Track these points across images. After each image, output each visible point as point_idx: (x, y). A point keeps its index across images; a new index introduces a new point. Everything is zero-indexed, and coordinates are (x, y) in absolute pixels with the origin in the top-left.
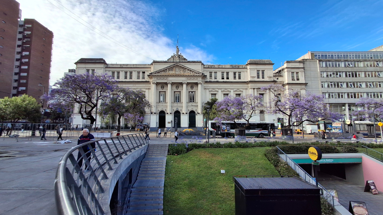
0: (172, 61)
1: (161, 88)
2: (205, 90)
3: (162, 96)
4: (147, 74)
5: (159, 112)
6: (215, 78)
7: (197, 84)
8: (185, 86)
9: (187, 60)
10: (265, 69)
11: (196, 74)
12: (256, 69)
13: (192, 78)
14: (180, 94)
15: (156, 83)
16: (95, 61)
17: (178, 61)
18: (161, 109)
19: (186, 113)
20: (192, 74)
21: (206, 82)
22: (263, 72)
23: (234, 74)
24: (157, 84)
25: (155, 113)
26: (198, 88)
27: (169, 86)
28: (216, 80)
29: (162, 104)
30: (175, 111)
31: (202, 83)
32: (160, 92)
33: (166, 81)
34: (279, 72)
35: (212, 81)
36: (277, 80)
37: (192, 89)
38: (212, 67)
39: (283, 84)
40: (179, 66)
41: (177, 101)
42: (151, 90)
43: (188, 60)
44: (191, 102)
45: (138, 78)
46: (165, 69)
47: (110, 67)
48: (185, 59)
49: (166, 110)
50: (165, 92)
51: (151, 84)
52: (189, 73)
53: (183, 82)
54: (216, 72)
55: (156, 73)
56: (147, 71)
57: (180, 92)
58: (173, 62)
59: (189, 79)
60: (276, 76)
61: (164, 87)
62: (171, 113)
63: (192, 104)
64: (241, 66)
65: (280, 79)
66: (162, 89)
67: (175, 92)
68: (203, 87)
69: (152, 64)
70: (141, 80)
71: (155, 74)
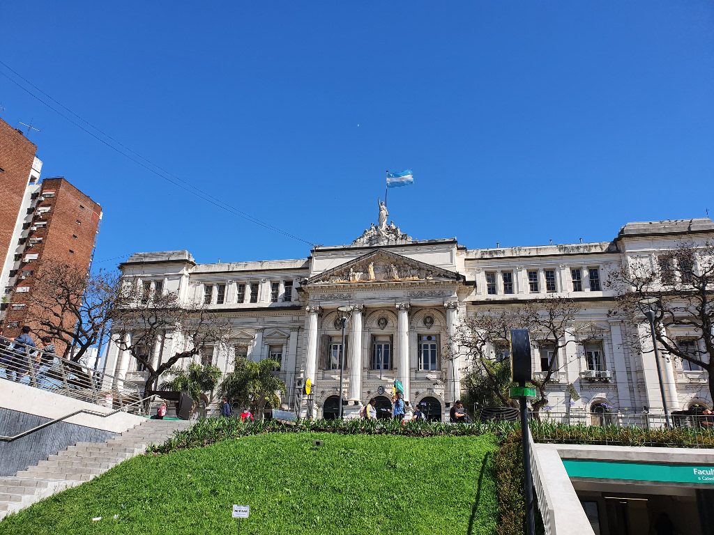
0: (366, 245)
1: (335, 324)
4: (297, 285)
5: (325, 398)
6: (509, 291)
7: (442, 310)
8: (403, 317)
11: (436, 279)
13: (427, 293)
14: (392, 342)
15: (318, 309)
17: (382, 243)
18: (331, 390)
20: (424, 278)
21: (476, 304)
23: (574, 275)
24: (322, 313)
26: (446, 324)
27: (357, 319)
28: (508, 297)
32: (331, 338)
33: (345, 304)
35: (498, 299)
37: (429, 328)
38: (495, 256)
40: (384, 256)
41: (382, 366)
42: (306, 331)
44: (426, 367)
45: (274, 297)
47: (202, 271)
49: (345, 393)
50: (346, 336)
52: (416, 277)
53: (398, 304)
54: (508, 272)
55: (319, 281)
56: (299, 278)
57: (390, 336)
58: (369, 248)
59: (416, 293)
62: (357, 403)
63: (429, 376)
64: (596, 246)
66: (338, 327)
67: (373, 337)
70: (279, 304)
71: (316, 284)
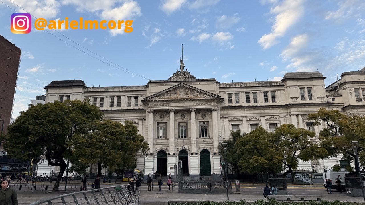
0: (175, 80)
1: (161, 117)
2: (223, 119)
3: (161, 129)
4: (140, 99)
5: (157, 152)
6: (237, 102)
7: (210, 111)
8: (193, 114)
9: (195, 78)
10: (313, 85)
11: (208, 97)
12: (299, 86)
13: (204, 103)
14: (187, 125)
15: (153, 111)
16: (71, 85)
17: (182, 80)
18: (160, 148)
19: (196, 154)
20: (202, 96)
21: (224, 108)
22: (309, 89)
23: (265, 95)
24: (155, 112)
25: (151, 155)
26: (212, 117)
27: (172, 115)
29: (161, 141)
30: (179, 150)
31: (217, 109)
32: (158, 123)
33: (166, 108)
34: (335, 90)
35: (233, 106)
36: (334, 102)
37: (204, 119)
39: (343, 107)
40: (184, 86)
41: (183, 136)
42: (146, 121)
43: (197, 78)
44: (203, 136)
45: (129, 104)
46: (166, 92)
47: (91, 91)
48: (192, 77)
49: (167, 149)
50: (166, 123)
51: (147, 112)
52: (199, 96)
53: (191, 108)
54: (237, 94)
55: (153, 97)
56: (141, 95)
57: (187, 122)
58: (176, 82)
59: (199, 103)
60: (331, 96)
61: (164, 117)
62: (174, 154)
63: (204, 140)
65: (338, 100)
66: (162, 119)
67: (179, 123)
68: (220, 115)
69: (147, 86)
70: (132, 108)
71: (152, 99)
